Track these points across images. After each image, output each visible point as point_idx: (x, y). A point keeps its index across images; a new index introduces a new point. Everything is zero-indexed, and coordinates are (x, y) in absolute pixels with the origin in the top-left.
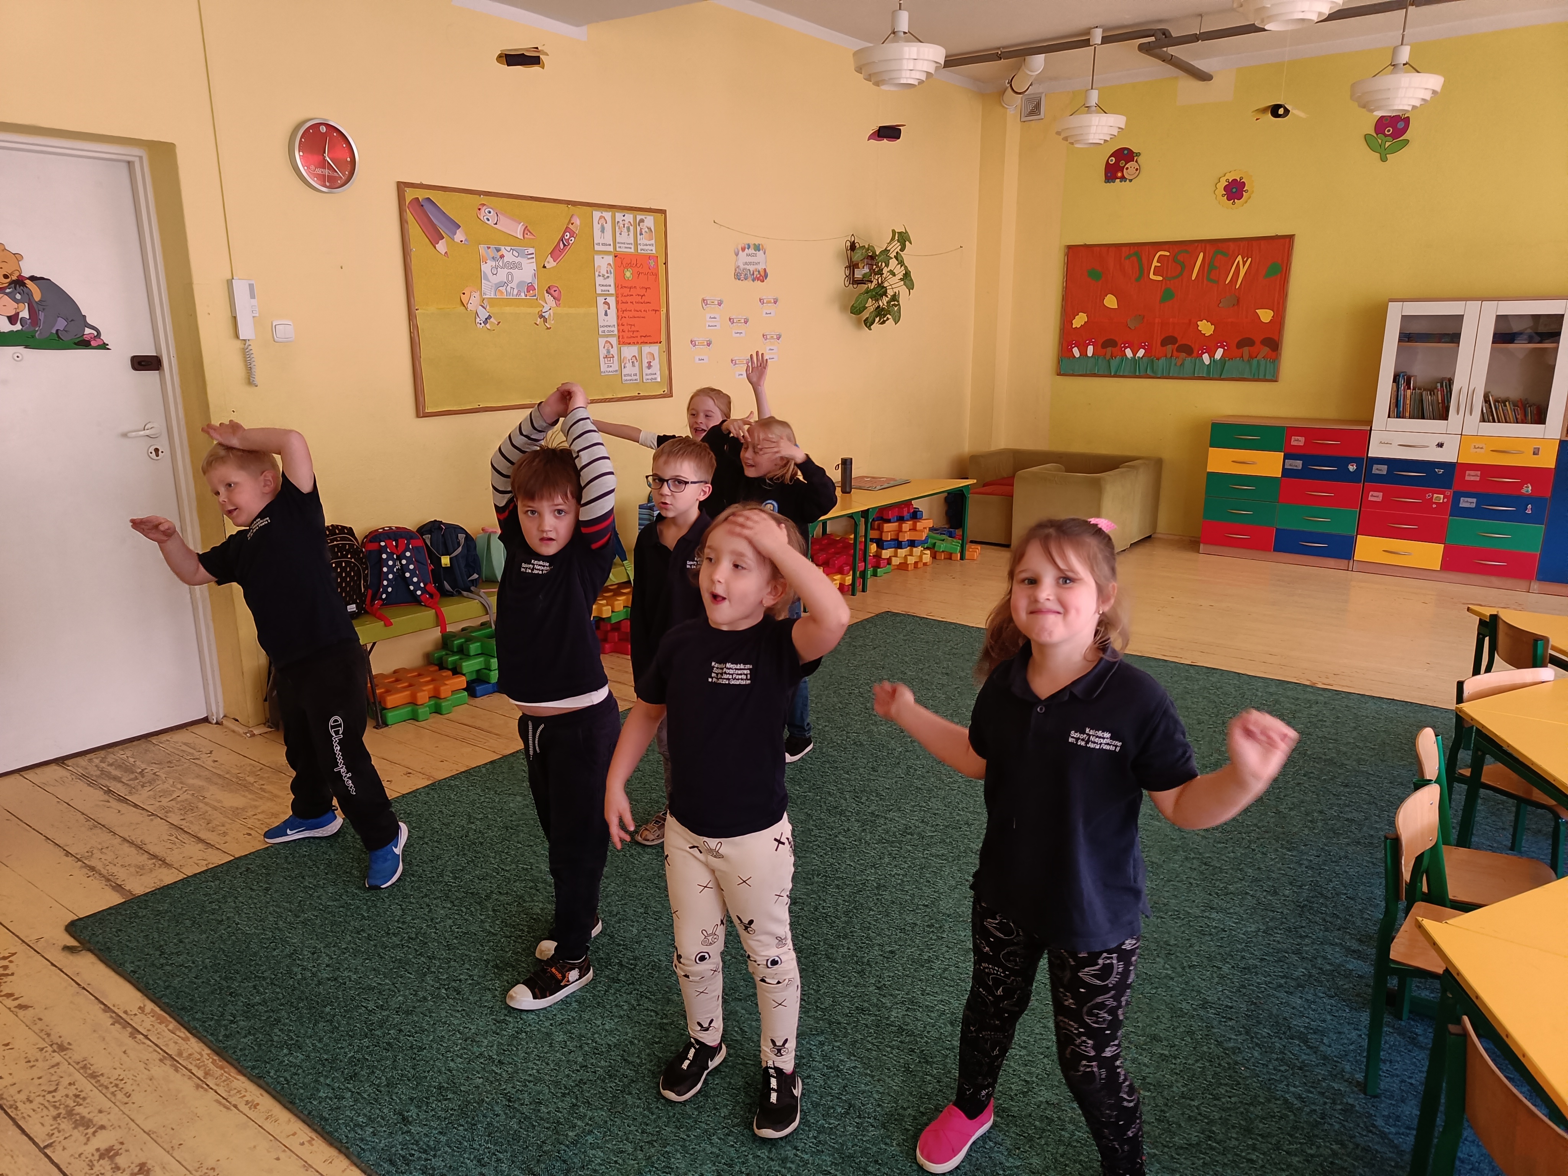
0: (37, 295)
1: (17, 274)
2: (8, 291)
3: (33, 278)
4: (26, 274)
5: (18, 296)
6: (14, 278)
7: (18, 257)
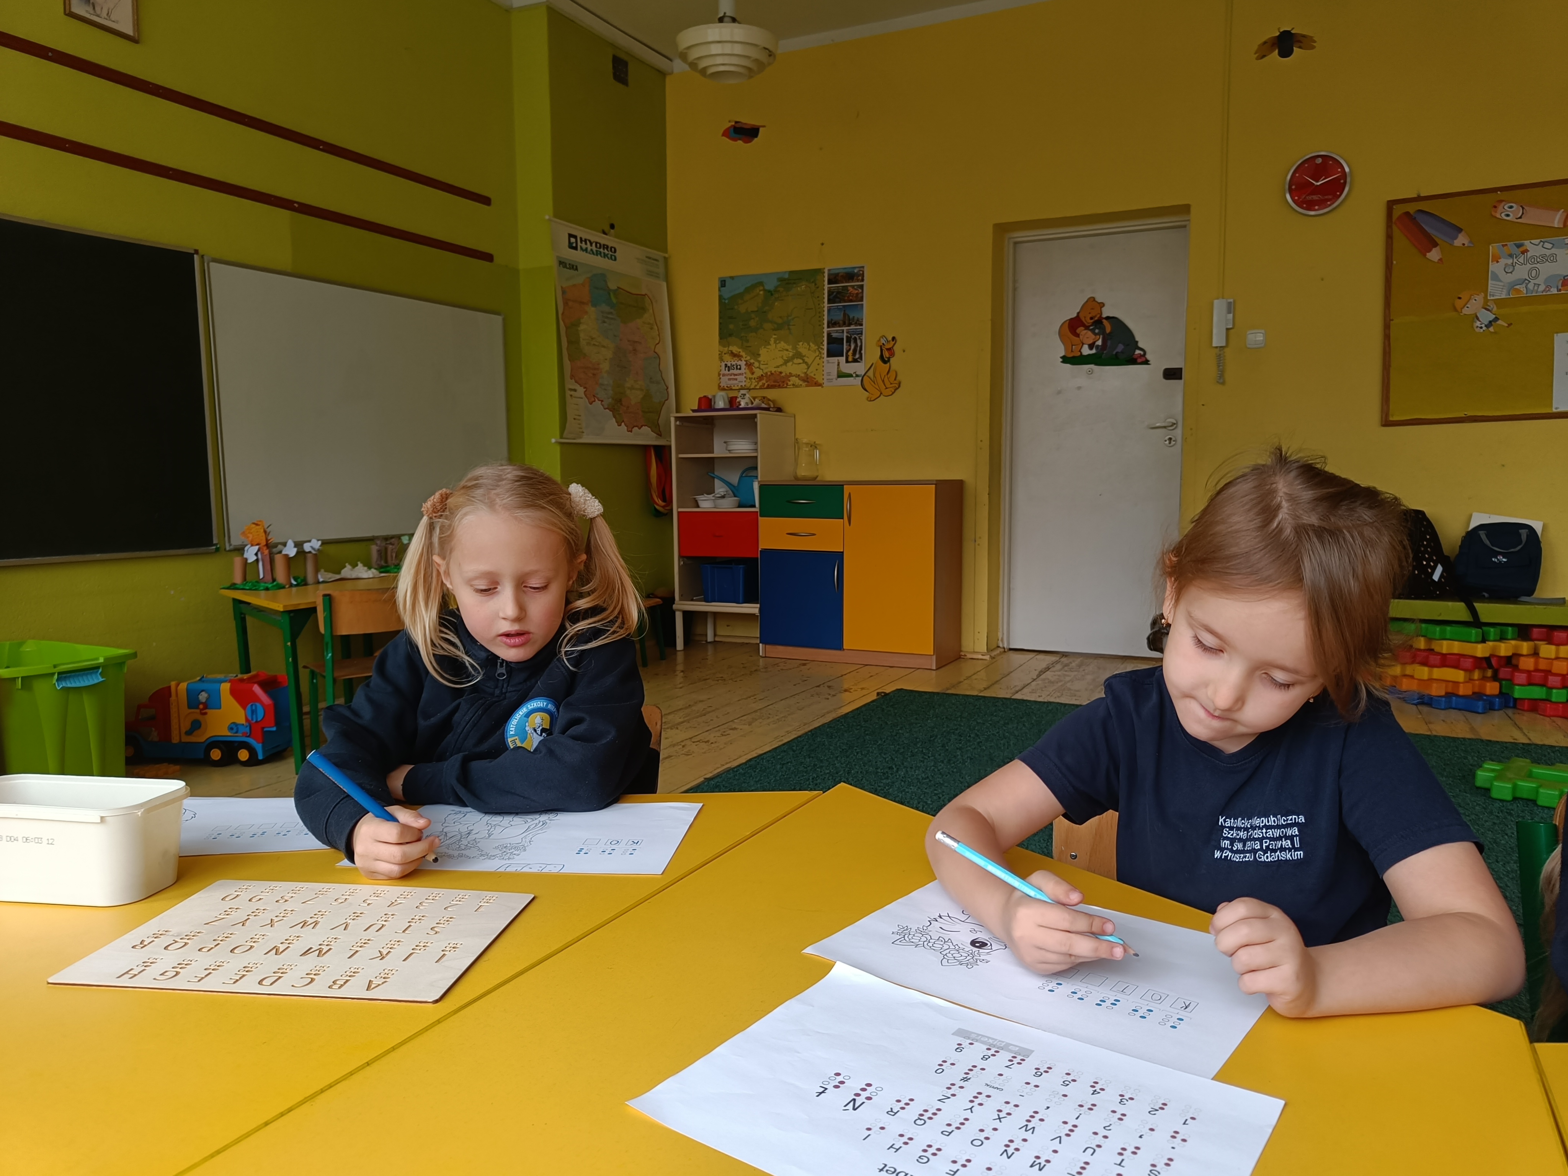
0: (1108, 329)
1: (1098, 316)
2: (1091, 328)
3: (1108, 318)
4: (1104, 316)
5: (1097, 331)
6: (1096, 319)
7: (1102, 305)
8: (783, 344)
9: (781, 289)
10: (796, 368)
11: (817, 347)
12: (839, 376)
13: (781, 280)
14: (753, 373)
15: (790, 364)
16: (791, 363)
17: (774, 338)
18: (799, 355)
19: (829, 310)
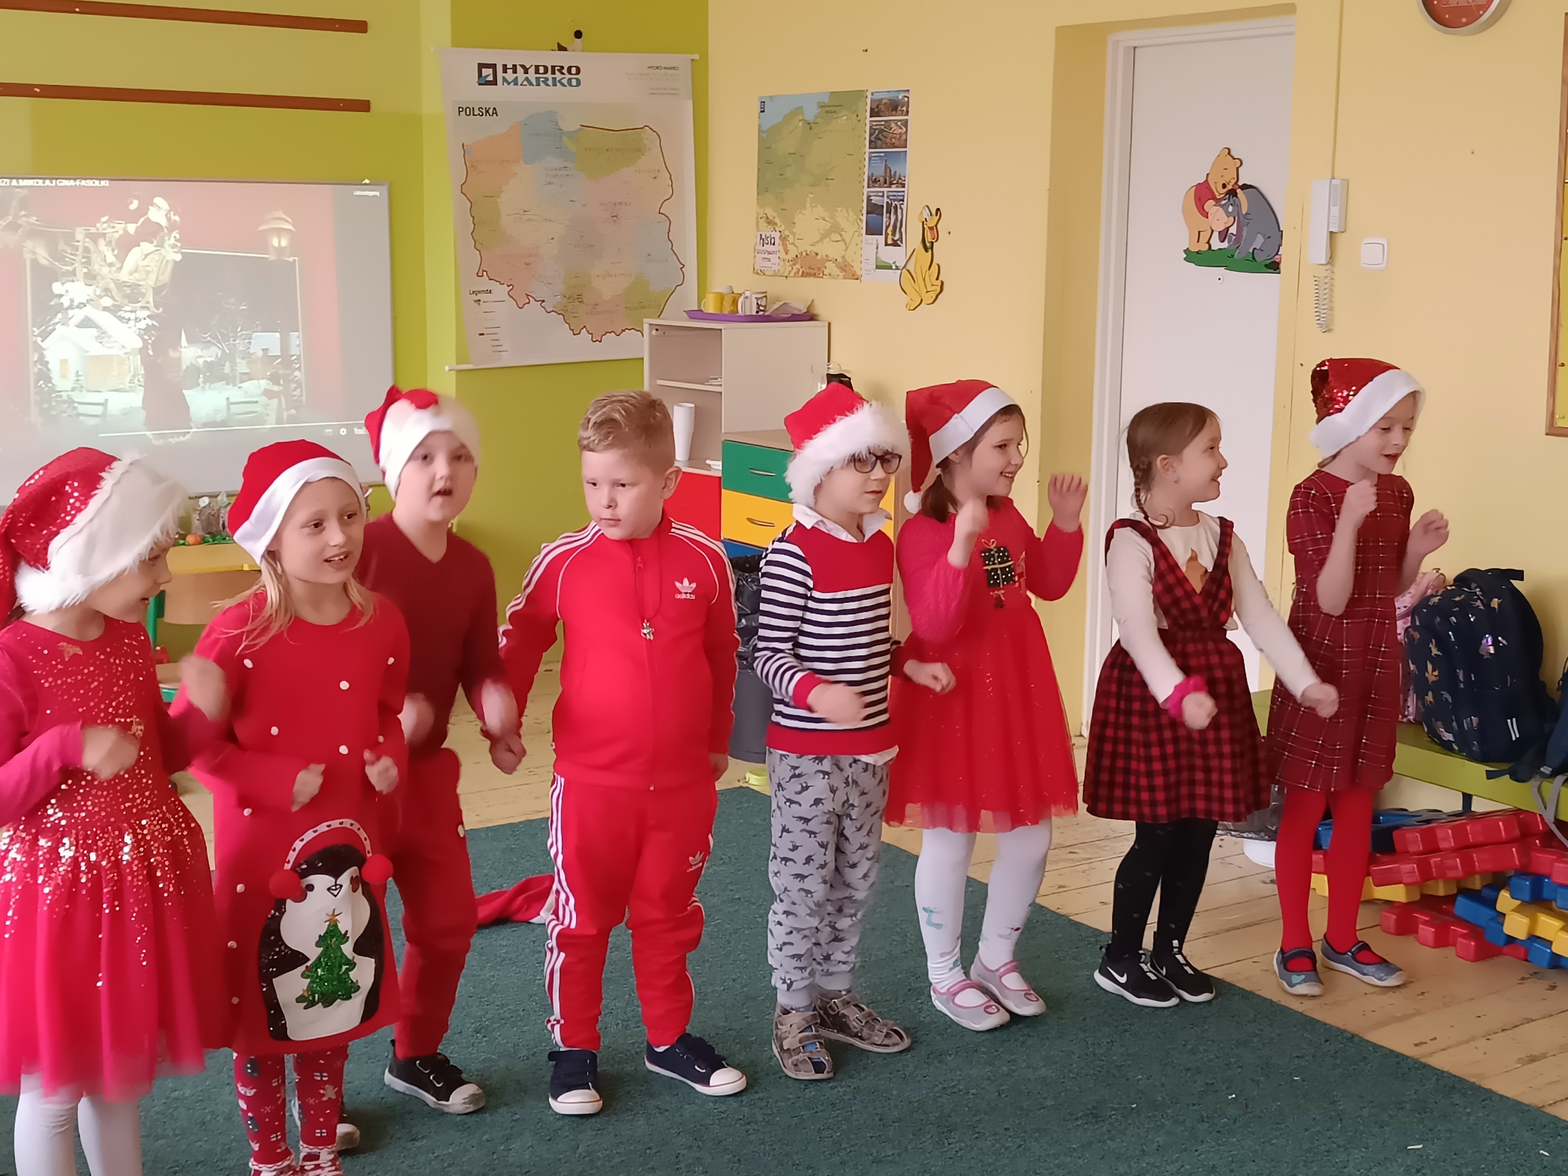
0: (1245, 207)
1: (1234, 182)
2: (1224, 202)
3: (1245, 187)
5: (1230, 209)
6: (1231, 186)
7: (1240, 163)
8: (820, 211)
9: (820, 120)
10: (831, 249)
11: (855, 217)
12: (878, 267)
13: (822, 106)
14: (787, 253)
15: (826, 241)
16: (828, 239)
17: (811, 198)
18: (836, 229)
19: (870, 158)
